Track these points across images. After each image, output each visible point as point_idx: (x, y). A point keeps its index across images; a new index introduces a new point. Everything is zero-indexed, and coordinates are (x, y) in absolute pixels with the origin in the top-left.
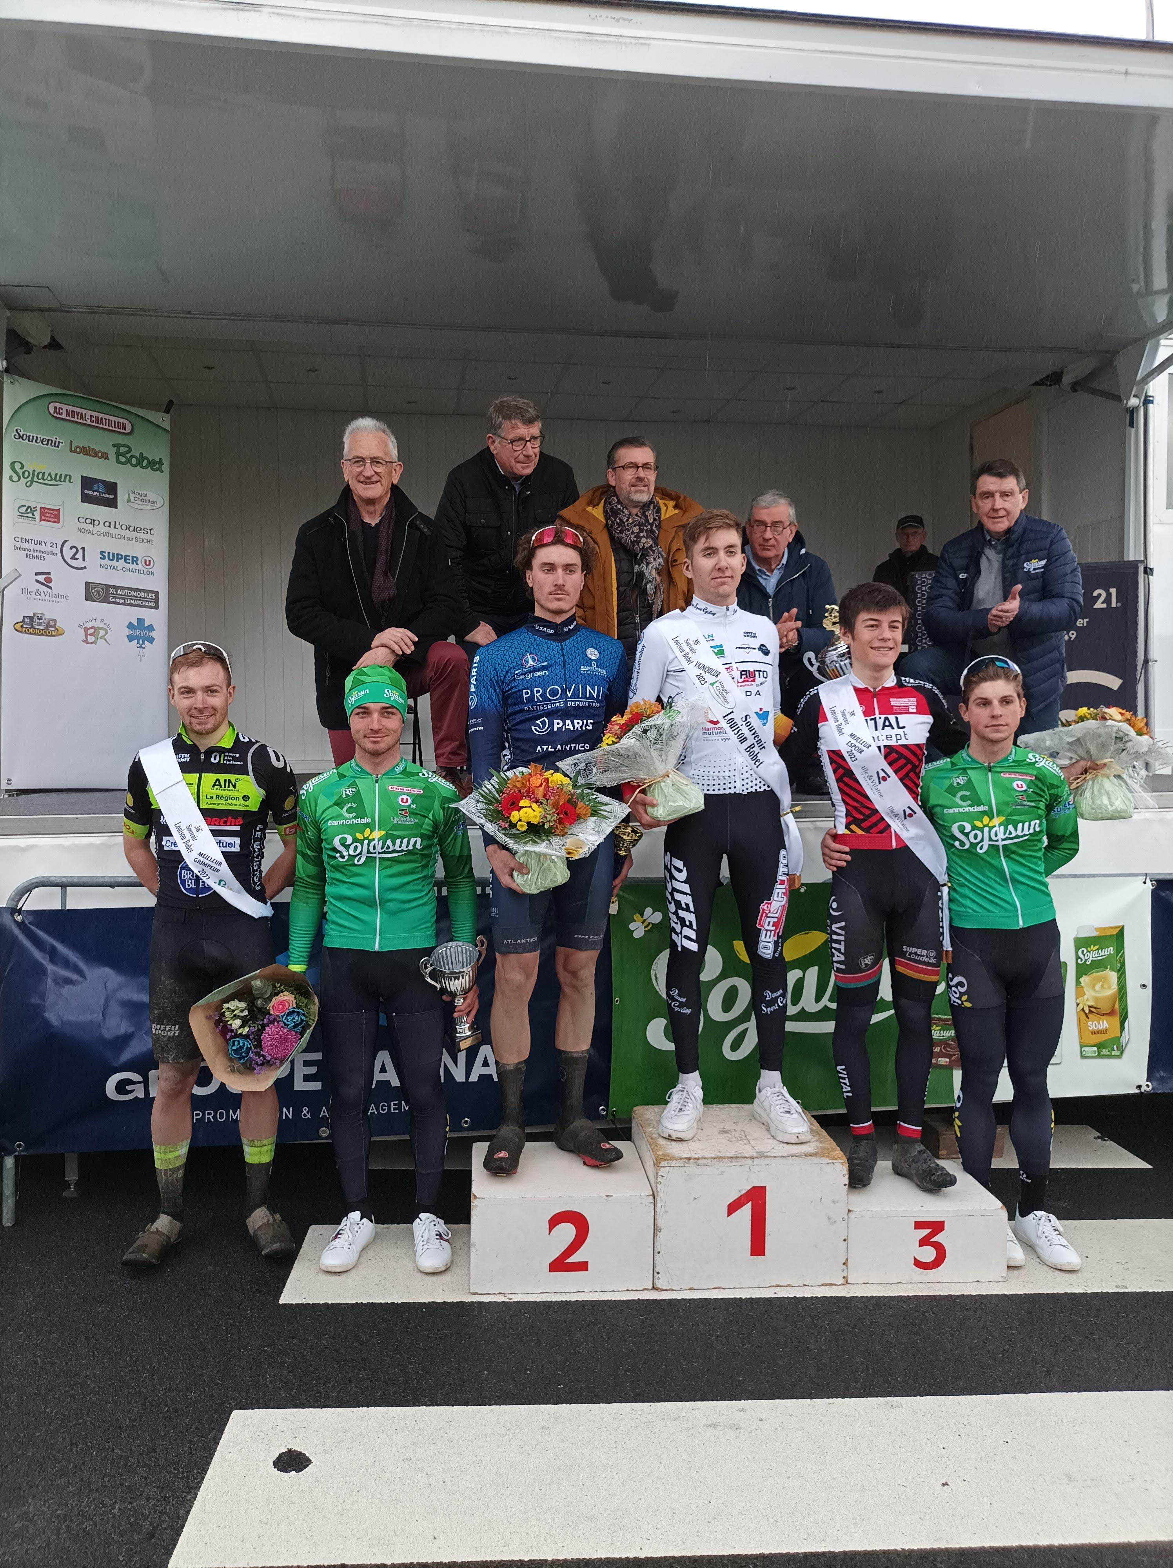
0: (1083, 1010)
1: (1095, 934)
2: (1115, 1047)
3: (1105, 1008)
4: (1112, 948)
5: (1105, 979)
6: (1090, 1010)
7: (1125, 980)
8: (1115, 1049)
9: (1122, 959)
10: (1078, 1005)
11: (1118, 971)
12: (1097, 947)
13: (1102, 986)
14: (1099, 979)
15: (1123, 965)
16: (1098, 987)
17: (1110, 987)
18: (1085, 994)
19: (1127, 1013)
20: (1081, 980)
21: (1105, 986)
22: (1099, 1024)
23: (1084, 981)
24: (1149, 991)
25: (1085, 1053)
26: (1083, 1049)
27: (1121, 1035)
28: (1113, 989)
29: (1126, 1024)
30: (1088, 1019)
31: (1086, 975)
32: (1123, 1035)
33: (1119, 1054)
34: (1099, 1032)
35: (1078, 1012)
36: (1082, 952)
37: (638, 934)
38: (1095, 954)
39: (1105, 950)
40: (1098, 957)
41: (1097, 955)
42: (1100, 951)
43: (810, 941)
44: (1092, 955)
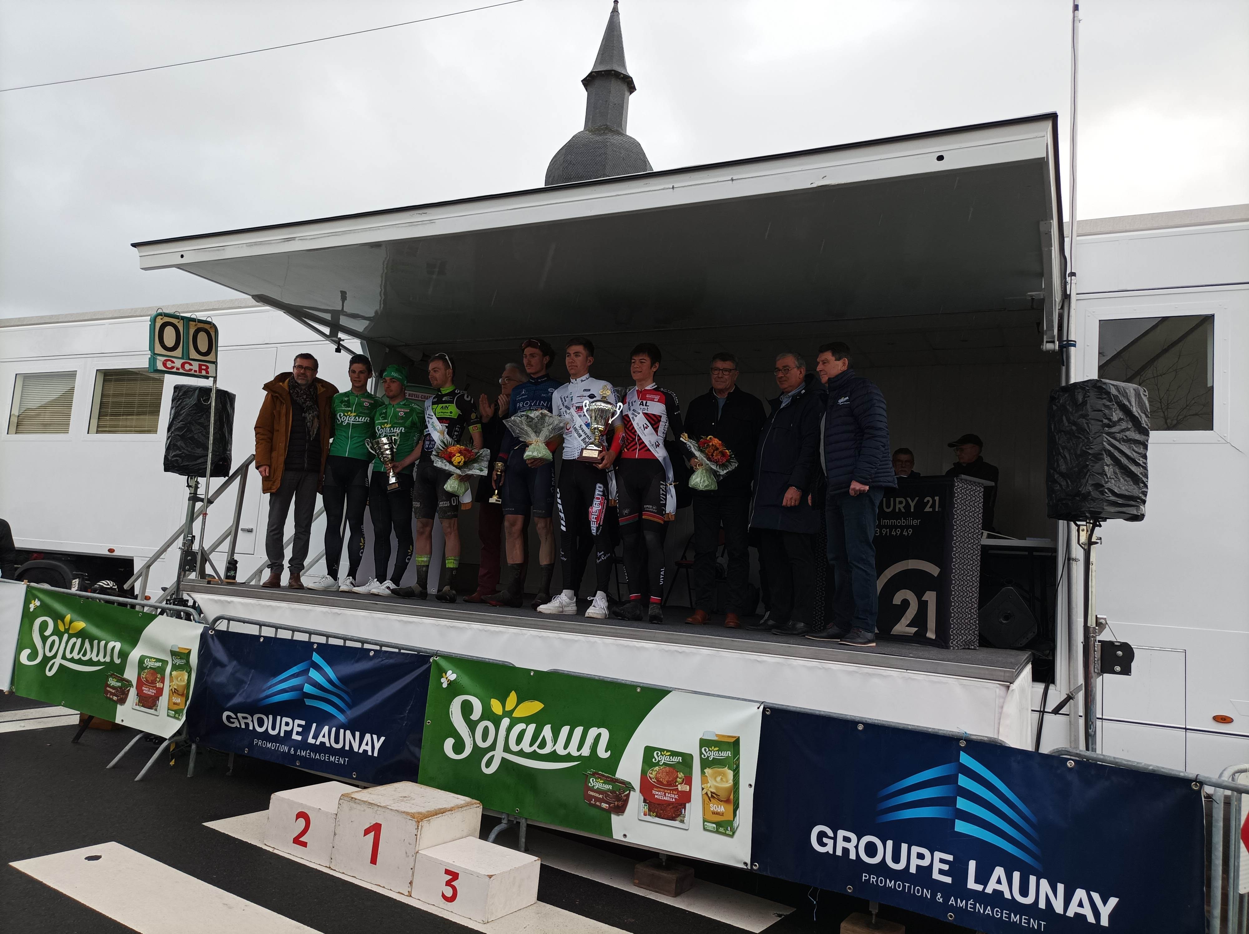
0: (706, 793)
1: (715, 738)
2: (729, 828)
3: (723, 795)
4: (730, 752)
5: (724, 775)
6: (712, 795)
7: (739, 778)
8: (729, 829)
9: (737, 762)
10: (703, 789)
11: (734, 771)
13: (721, 779)
14: (720, 774)
15: (738, 766)
16: (719, 779)
17: (727, 782)
18: (709, 783)
19: (738, 804)
20: (706, 771)
21: (724, 780)
22: (718, 807)
23: (709, 772)
24: (752, 790)
25: (706, 826)
26: (705, 823)
27: (734, 820)
28: (730, 783)
29: (738, 812)
30: (711, 801)
31: (709, 768)
32: (735, 820)
33: (731, 834)
34: (717, 813)
35: (702, 795)
36: (705, 750)
37: (445, 685)
38: (716, 754)
39: (725, 752)
40: (719, 756)
41: (717, 755)
42: (720, 752)
43: (534, 707)
44: (713, 754)
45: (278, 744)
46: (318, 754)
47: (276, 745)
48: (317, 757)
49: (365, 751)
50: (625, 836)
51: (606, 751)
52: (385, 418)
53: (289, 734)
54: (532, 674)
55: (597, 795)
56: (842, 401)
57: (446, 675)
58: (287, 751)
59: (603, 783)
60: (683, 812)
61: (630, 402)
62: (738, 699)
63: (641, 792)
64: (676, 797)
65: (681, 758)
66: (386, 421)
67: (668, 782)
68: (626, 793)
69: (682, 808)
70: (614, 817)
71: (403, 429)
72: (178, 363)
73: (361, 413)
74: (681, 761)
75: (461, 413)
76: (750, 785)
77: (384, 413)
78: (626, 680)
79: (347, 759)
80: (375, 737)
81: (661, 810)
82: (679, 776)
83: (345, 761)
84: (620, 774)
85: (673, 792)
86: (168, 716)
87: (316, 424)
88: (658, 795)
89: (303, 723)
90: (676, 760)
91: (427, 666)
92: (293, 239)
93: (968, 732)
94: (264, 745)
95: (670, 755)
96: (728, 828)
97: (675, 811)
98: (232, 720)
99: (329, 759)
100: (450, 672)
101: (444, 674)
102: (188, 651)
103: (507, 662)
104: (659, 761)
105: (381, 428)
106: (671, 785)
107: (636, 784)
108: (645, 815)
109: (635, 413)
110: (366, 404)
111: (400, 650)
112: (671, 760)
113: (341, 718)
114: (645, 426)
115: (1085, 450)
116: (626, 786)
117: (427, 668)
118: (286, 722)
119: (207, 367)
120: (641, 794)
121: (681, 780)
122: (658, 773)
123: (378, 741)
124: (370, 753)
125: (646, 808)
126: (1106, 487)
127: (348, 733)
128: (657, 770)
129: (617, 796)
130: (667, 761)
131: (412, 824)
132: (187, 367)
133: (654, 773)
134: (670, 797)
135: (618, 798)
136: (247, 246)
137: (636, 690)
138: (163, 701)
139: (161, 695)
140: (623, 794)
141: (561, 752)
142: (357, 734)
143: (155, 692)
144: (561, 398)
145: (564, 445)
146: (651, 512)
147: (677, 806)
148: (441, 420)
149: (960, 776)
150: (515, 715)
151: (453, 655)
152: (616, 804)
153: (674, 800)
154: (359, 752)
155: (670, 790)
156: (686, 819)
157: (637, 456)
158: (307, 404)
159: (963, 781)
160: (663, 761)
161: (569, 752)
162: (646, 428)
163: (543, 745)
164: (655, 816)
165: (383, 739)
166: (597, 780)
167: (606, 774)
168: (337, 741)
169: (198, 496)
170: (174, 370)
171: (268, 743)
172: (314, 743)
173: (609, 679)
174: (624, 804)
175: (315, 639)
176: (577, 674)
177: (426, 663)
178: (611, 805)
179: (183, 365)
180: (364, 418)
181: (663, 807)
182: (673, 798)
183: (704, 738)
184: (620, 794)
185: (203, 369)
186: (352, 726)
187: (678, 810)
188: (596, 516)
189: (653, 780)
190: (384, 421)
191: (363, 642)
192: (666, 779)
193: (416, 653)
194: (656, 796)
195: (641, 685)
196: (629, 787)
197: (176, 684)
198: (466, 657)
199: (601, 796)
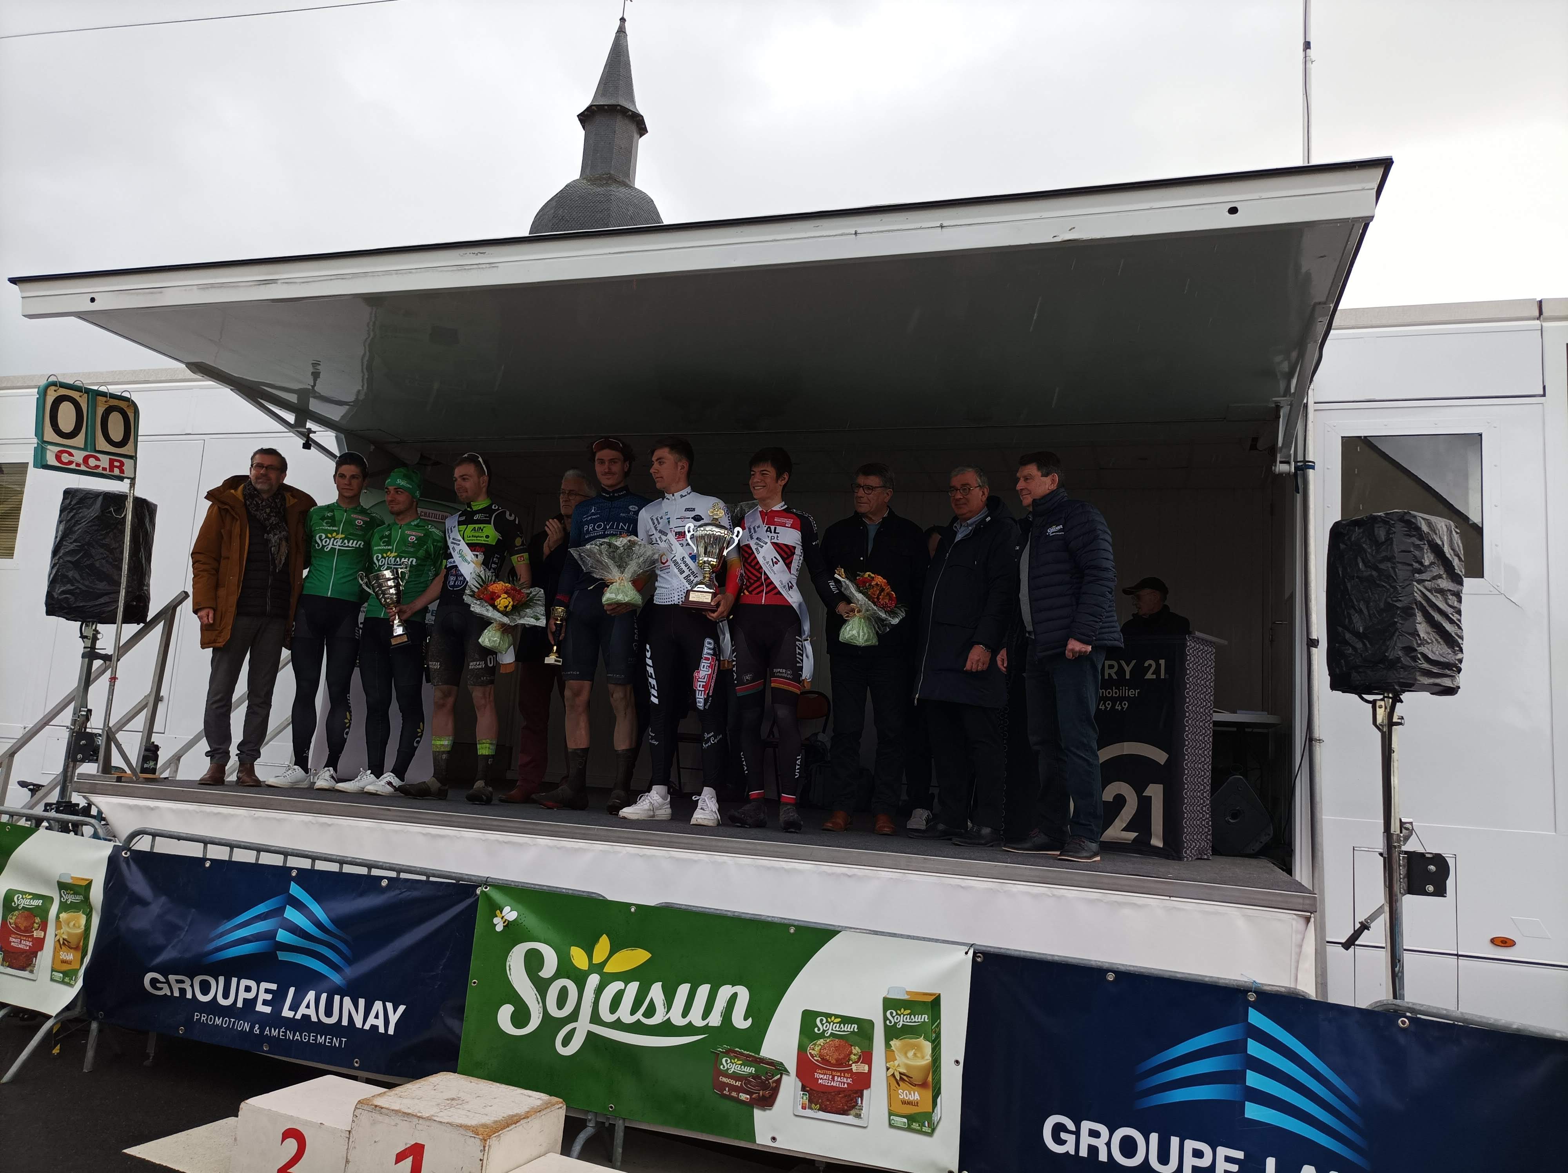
0: (893, 1075)
1: (906, 997)
2: (926, 1122)
3: (917, 1077)
4: (926, 1016)
5: (919, 1048)
6: (901, 1078)
7: (940, 1052)
8: (927, 1125)
9: (938, 1030)
10: (888, 1069)
11: (933, 1042)
12: (909, 1011)
13: (915, 1054)
14: (913, 1046)
15: (938, 1036)
16: (910, 1054)
17: (923, 1058)
18: (896, 1060)
19: (940, 1088)
20: (892, 1043)
21: (919, 1055)
22: (910, 1094)
23: (895, 1044)
24: (961, 1067)
25: (893, 1122)
26: (892, 1117)
27: (933, 1111)
28: (927, 1060)
29: (939, 1100)
30: (899, 1086)
31: (897, 1039)
32: (935, 1111)
33: (930, 1131)
34: (909, 1103)
35: (887, 1077)
36: (891, 1013)
37: (499, 928)
38: (906, 1019)
39: (920, 1016)
40: (910, 1022)
41: (908, 1020)
42: (912, 1016)
43: (637, 957)
44: (902, 1019)
45: (233, 1020)
46: (298, 1033)
47: (230, 1021)
48: (297, 1037)
49: (374, 1028)
50: (774, 1139)
51: (745, 1019)
52: (388, 543)
53: (250, 1004)
54: (633, 910)
55: (733, 1082)
56: (1052, 530)
57: (501, 913)
58: (248, 1030)
59: (741, 1065)
60: (860, 1102)
61: (752, 528)
62: (937, 941)
63: (797, 1076)
64: (849, 1081)
65: (856, 1026)
66: (390, 547)
67: (837, 1060)
68: (776, 1078)
69: (858, 1097)
70: (758, 1114)
71: (415, 560)
72: (79, 456)
73: (351, 534)
74: (856, 1030)
75: (501, 538)
76: (957, 1062)
77: (386, 537)
78: (773, 917)
79: (344, 1039)
80: (389, 1006)
81: (828, 1100)
82: (854, 1051)
83: (341, 1042)
84: (768, 1051)
85: (844, 1074)
86: (52, 980)
87: (284, 549)
88: (823, 1079)
89: (274, 987)
90: (849, 1029)
91: (469, 901)
92: (274, 281)
93: (1258, 981)
94: (210, 1021)
95: (840, 1023)
96: (924, 1122)
97: (848, 1101)
98: (158, 985)
99: (316, 1040)
100: (507, 909)
101: (498, 911)
102: (88, 882)
103: (595, 893)
104: (824, 1031)
105: (383, 557)
106: (842, 1064)
107: (791, 1065)
108: (804, 1108)
109: (760, 543)
110: (359, 522)
111: (428, 877)
112: (842, 1030)
113: (336, 978)
114: (775, 560)
115: (1391, 602)
116: (776, 1069)
117: (472, 903)
118: (246, 986)
119: (122, 464)
120: (797, 1079)
121: (856, 1057)
122: (823, 1048)
123: (395, 1011)
124: (382, 1030)
125: (805, 1098)
126: (1419, 651)
127: (347, 1000)
128: (822, 1044)
129: (763, 1082)
130: (836, 1031)
131: (476, 1144)
132: (92, 462)
133: (817, 1049)
134: (841, 1082)
135: (764, 1086)
136: (198, 289)
137: (788, 930)
138: (45, 959)
139: (41, 949)
140: (771, 1079)
141: (678, 1021)
142: (362, 1002)
143: (31, 944)
144: (652, 520)
145: (657, 584)
146: (784, 678)
147: (850, 1095)
148: (472, 546)
149: (1250, 1041)
150: (607, 969)
151: (512, 883)
152: (761, 1094)
153: (846, 1086)
154: (365, 1028)
155: (841, 1071)
156: (864, 1113)
157: (763, 601)
158: (271, 521)
159: (1254, 1048)
160: (830, 1031)
161: (690, 1021)
162: (776, 563)
163: (651, 1011)
164: (819, 1110)
165: (402, 1008)
166: (733, 1061)
167: (745, 1052)
168: (329, 1013)
169: (96, 650)
170: (73, 466)
171: (217, 1018)
172: (292, 1017)
173: (749, 916)
174: (773, 1094)
175: (294, 862)
176: (700, 909)
177: (470, 897)
178: (754, 1096)
179: (86, 460)
180: (355, 542)
181: (830, 1096)
182: (844, 1083)
183: (889, 996)
184: (767, 1080)
185: (117, 467)
186: (353, 990)
187: (852, 1100)
188: (704, 684)
189: (815, 1058)
190: (387, 547)
191: (370, 866)
192: (835, 1057)
193: (454, 881)
194: (820, 1081)
195: (796, 923)
196: (779, 1068)
197: (65, 932)
198: (532, 886)
199: (738, 1084)
